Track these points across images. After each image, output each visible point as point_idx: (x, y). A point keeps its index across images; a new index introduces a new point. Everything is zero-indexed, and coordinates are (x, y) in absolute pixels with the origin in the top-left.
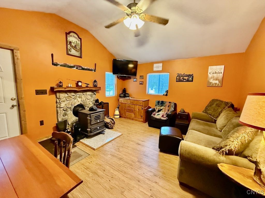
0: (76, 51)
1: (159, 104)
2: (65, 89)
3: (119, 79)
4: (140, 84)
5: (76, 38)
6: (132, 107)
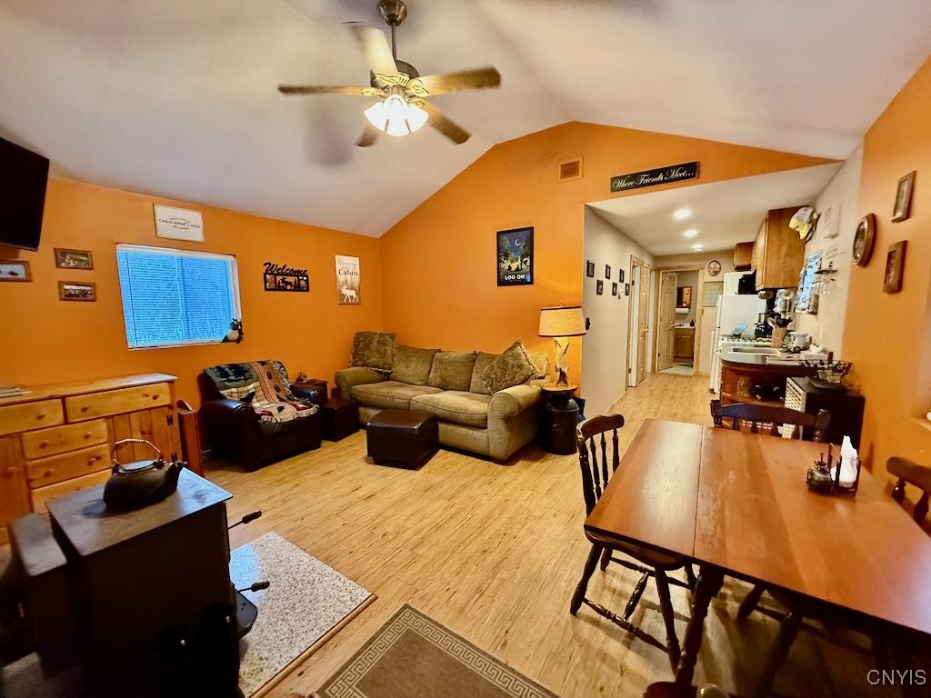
1: (232, 378)
4: (69, 297)
6: (87, 437)
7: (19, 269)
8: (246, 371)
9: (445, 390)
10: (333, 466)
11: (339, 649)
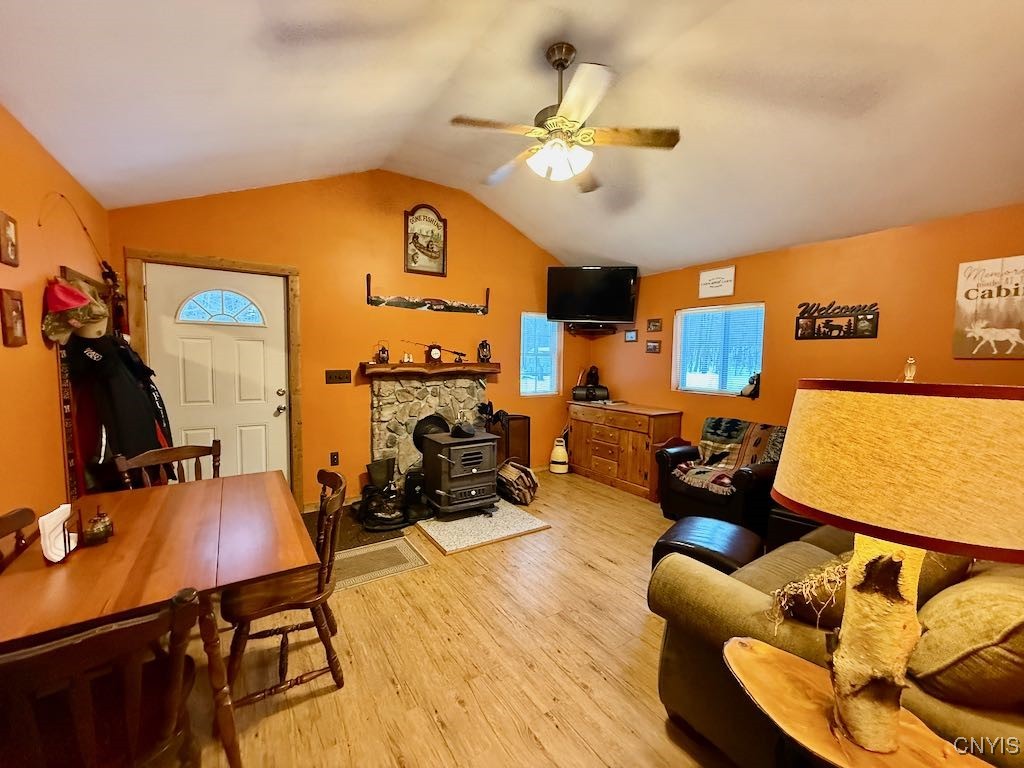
0: (431, 257)
1: (719, 432)
2: (393, 369)
3: (574, 335)
4: (649, 351)
5: (431, 221)
8: (737, 430)
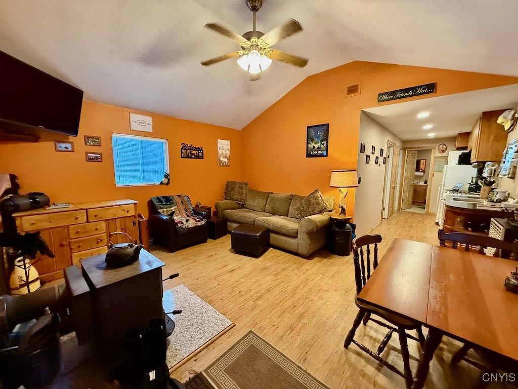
1: (164, 203)
4: (90, 160)
6: (96, 229)
7: (69, 146)
8: (171, 200)
9: (274, 215)
10: (213, 253)
11: (215, 350)
